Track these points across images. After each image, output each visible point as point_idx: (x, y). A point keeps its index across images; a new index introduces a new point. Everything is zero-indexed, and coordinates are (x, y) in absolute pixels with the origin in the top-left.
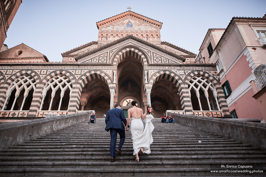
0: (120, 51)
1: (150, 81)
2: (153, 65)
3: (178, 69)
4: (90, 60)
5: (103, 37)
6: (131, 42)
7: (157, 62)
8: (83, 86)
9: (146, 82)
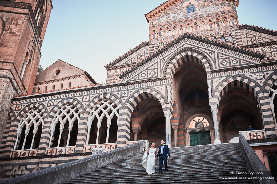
0: (174, 57)
1: (214, 93)
2: (218, 72)
3: (254, 71)
4: (137, 76)
5: (155, 33)
6: (187, 43)
7: (223, 66)
8: (132, 109)
9: (210, 95)
